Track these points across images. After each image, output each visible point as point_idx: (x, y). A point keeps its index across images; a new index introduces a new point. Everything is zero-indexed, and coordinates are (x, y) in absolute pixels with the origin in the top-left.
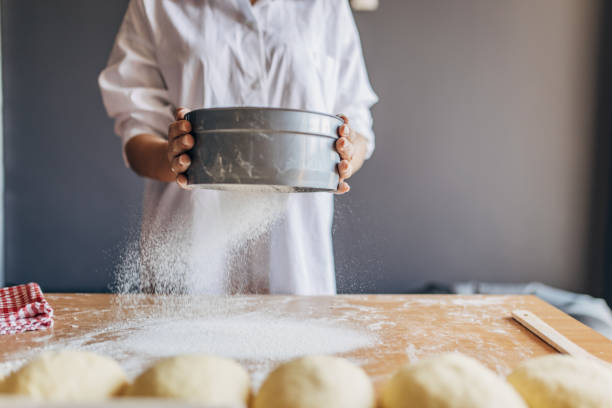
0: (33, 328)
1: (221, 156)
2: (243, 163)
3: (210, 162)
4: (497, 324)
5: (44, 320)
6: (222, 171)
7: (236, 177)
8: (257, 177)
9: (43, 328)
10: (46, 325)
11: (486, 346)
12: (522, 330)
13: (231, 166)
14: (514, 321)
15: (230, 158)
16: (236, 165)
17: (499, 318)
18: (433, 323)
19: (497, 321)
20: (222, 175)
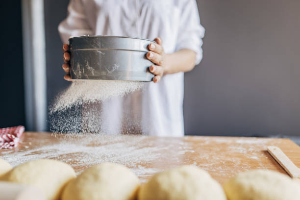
0: (6, 147)
1: (79, 64)
2: (89, 68)
3: (75, 67)
4: (255, 154)
5: (12, 143)
6: (80, 72)
7: (86, 75)
8: (96, 76)
9: (11, 148)
10: (13, 146)
11: (240, 165)
12: (269, 157)
13: (83, 69)
14: (267, 153)
15: (83, 65)
16: (86, 69)
17: (259, 150)
18: (217, 152)
19: (257, 152)
20: (80, 75)
